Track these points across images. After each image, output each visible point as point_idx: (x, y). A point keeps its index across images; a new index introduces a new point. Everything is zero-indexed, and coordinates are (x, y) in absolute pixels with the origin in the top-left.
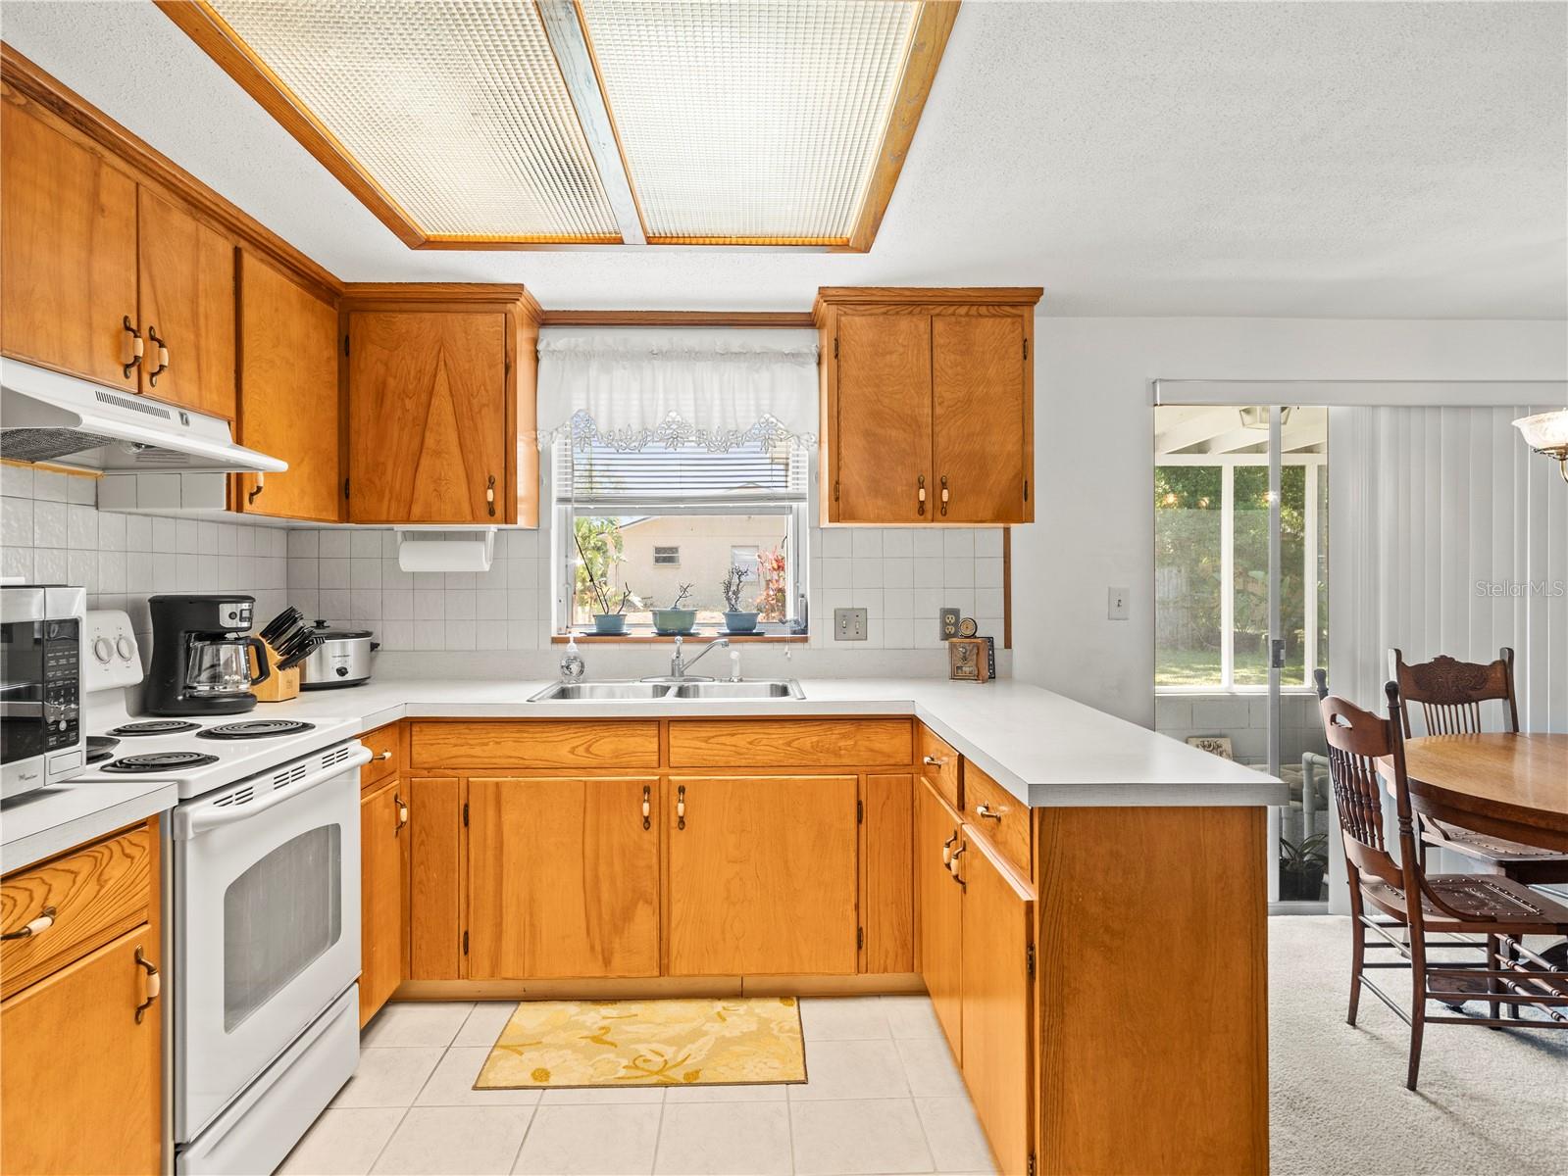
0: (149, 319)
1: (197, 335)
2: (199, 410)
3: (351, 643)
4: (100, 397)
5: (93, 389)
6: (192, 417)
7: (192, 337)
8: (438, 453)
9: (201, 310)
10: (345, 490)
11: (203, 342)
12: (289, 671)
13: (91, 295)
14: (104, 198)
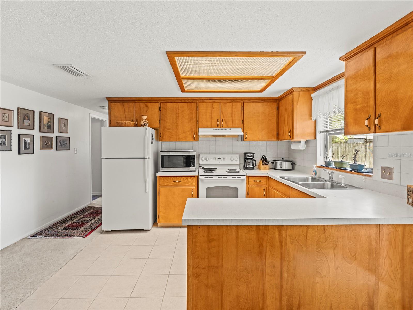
0: (222, 118)
1: (232, 117)
2: (233, 127)
3: (287, 162)
4: (214, 130)
5: (213, 129)
6: (232, 129)
7: (231, 118)
8: (286, 126)
9: (233, 114)
10: (278, 134)
11: (234, 118)
12: (265, 166)
13: (211, 118)
14: (214, 107)
